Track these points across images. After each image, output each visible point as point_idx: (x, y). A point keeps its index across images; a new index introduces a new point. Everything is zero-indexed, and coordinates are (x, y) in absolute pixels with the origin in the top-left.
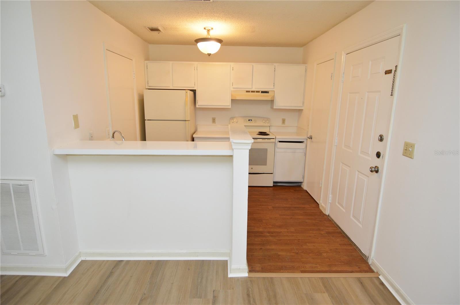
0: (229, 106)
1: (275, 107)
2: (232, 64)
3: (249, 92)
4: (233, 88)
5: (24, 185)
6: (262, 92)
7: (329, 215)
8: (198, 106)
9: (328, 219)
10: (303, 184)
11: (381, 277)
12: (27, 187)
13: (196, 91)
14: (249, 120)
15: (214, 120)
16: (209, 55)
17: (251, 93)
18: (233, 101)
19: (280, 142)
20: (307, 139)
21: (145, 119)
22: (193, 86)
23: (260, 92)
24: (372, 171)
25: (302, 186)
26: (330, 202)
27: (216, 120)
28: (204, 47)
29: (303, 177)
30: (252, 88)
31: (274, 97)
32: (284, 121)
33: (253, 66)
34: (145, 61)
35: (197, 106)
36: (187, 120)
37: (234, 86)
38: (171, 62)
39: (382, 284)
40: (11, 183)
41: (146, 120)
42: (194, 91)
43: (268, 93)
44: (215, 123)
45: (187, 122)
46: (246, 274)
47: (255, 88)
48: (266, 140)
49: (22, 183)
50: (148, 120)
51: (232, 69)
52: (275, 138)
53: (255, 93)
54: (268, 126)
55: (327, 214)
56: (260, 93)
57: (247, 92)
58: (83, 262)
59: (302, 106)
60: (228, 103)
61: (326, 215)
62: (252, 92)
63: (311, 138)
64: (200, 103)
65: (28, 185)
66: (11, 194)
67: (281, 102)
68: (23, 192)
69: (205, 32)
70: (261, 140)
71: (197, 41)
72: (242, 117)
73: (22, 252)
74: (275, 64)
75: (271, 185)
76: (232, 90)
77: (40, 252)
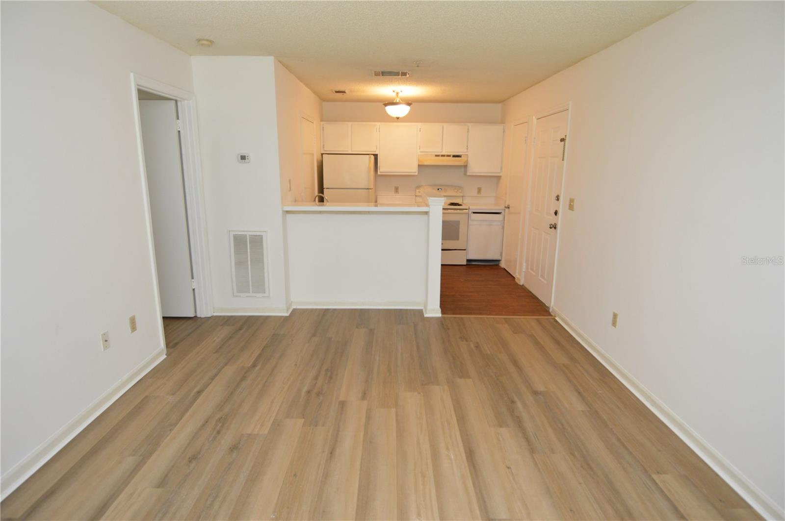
0: (416, 172)
1: (468, 174)
2: (419, 125)
3: (438, 156)
4: (421, 152)
5: (259, 236)
6: (454, 156)
7: (523, 285)
8: (380, 172)
9: (523, 288)
10: (501, 262)
11: (557, 319)
12: (261, 237)
13: (378, 155)
14: (438, 189)
15: (397, 190)
16: (398, 118)
17: (440, 158)
18: (420, 166)
19: (474, 213)
20: (505, 210)
21: (324, 187)
22: (375, 150)
23: (452, 156)
24: (551, 228)
25: (500, 265)
26: (524, 270)
27: (399, 189)
28: (391, 111)
29: (501, 255)
30: (442, 152)
31: (467, 161)
32: (479, 190)
33: (443, 126)
34: (321, 122)
35: (379, 173)
36: (370, 188)
37: (422, 150)
38: (350, 123)
39: (557, 322)
40: (248, 234)
42: (376, 156)
43: (461, 157)
44: (399, 193)
45: (371, 190)
46: (439, 315)
47: (446, 152)
48: (458, 211)
49: (258, 234)
50: (327, 188)
51: (419, 130)
52: (468, 208)
53: (446, 158)
54: (461, 196)
55: (521, 283)
56: (451, 158)
57: (436, 156)
58: (294, 310)
59: (499, 171)
60: (414, 170)
61: (520, 285)
62: (442, 156)
63: (509, 208)
64: (382, 169)
65: (262, 236)
66: (247, 244)
67: (475, 168)
68: (257, 242)
69: (394, 95)
70: (452, 211)
71: (386, 105)
72: (431, 186)
73: (251, 294)
74: (469, 124)
75: (465, 263)
76: (420, 154)
77: (267, 294)
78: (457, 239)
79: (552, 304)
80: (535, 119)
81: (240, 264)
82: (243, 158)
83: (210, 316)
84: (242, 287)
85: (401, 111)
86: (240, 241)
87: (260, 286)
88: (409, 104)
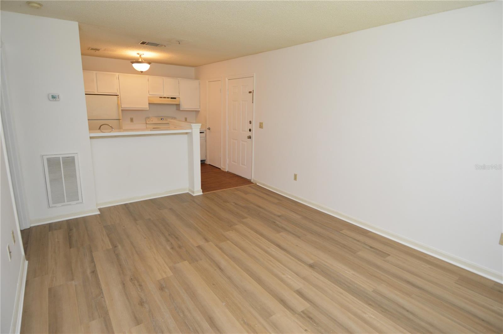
0: (147, 108)
1: (181, 109)
3: (162, 97)
5: (71, 157)
6: (172, 98)
7: (228, 171)
8: (122, 108)
9: (228, 173)
10: (206, 161)
11: (257, 184)
13: (119, 96)
14: (161, 119)
15: (132, 120)
16: (142, 72)
17: (163, 99)
18: (150, 104)
20: (206, 131)
22: (117, 92)
24: (248, 138)
25: (206, 163)
26: (228, 163)
27: (134, 120)
28: (137, 67)
29: (206, 156)
30: (164, 95)
31: (180, 101)
32: (186, 119)
33: (163, 79)
36: (119, 119)
37: (150, 93)
38: (95, 72)
40: (61, 156)
43: (176, 99)
44: (133, 122)
47: (166, 95)
49: (70, 155)
51: (147, 80)
53: (166, 99)
55: (227, 171)
56: (170, 99)
57: (160, 97)
59: (198, 107)
60: (146, 106)
61: (226, 172)
62: (164, 98)
63: (210, 129)
64: (123, 106)
65: (74, 157)
66: (60, 164)
67: (185, 106)
68: (70, 162)
69: (138, 56)
71: (133, 63)
72: (156, 117)
73: (66, 203)
74: (179, 79)
76: (149, 96)
77: (80, 201)
79: (253, 177)
80: (227, 80)
81: (55, 180)
82: (53, 97)
83: (29, 228)
84: (58, 199)
85: (145, 67)
86: (53, 163)
87: (74, 195)
88: (149, 63)
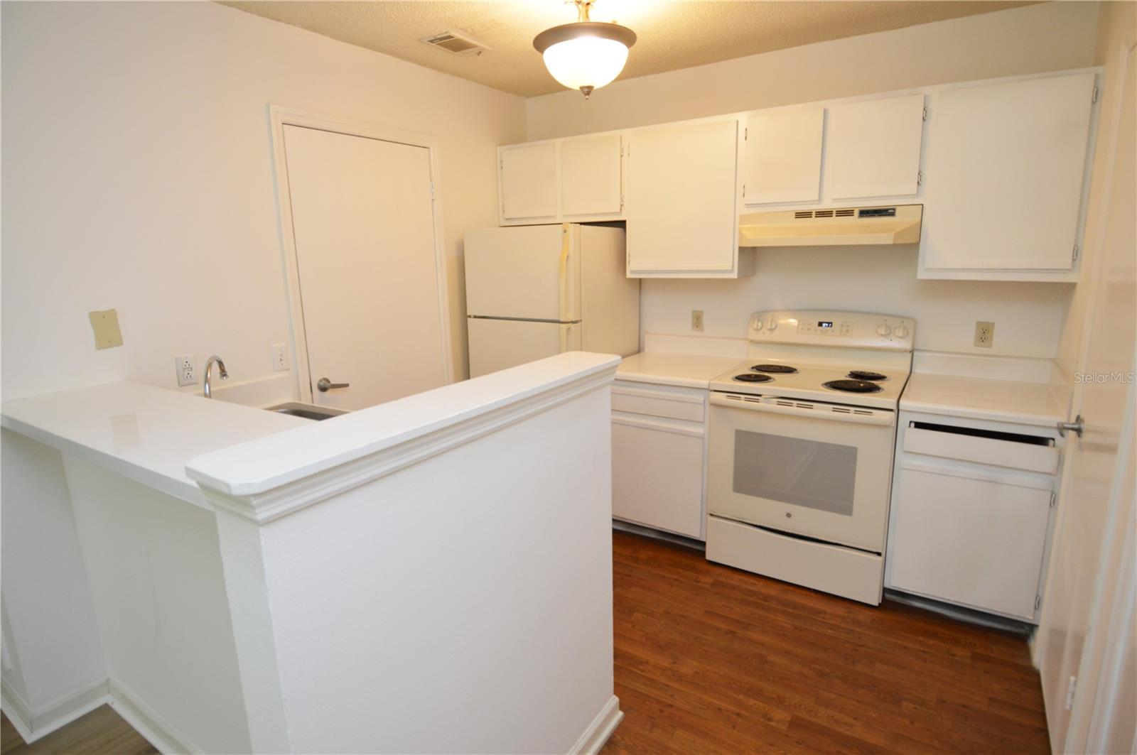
0: (732, 271)
1: (922, 275)
2: (743, 118)
3: (807, 215)
4: (748, 206)
6: (865, 213)
8: (633, 272)
10: (1037, 637)
13: (626, 223)
14: (820, 324)
15: (697, 320)
16: (588, 90)
17: (814, 221)
18: (751, 256)
19: (919, 425)
20: (1063, 432)
21: (468, 314)
23: (856, 213)
25: (1029, 651)
27: (706, 320)
29: (1038, 605)
30: (820, 200)
31: (917, 230)
32: (984, 333)
33: (825, 112)
34: (498, 148)
35: (629, 275)
36: (562, 320)
37: (751, 199)
38: (559, 142)
41: (470, 317)
42: (621, 227)
43: (893, 214)
44: (702, 330)
45: (564, 325)
47: (835, 200)
48: (852, 415)
50: (475, 317)
51: (742, 134)
52: (894, 407)
53: (834, 220)
54: (906, 351)
56: (855, 220)
57: (800, 215)
59: (1069, 267)
60: (725, 263)
62: (821, 214)
64: (637, 265)
67: (949, 254)
70: (826, 411)
72: (789, 310)
74: (927, 90)
75: (875, 600)
76: (744, 211)
78: (847, 510)
